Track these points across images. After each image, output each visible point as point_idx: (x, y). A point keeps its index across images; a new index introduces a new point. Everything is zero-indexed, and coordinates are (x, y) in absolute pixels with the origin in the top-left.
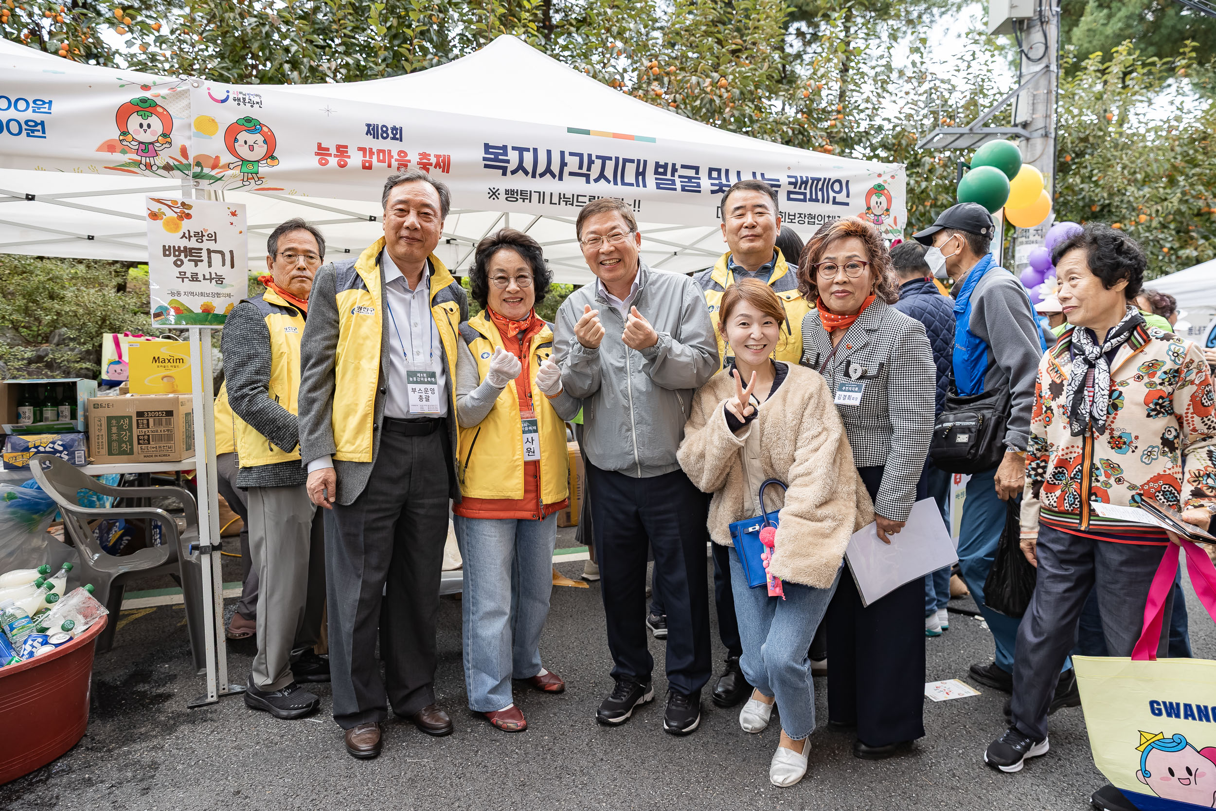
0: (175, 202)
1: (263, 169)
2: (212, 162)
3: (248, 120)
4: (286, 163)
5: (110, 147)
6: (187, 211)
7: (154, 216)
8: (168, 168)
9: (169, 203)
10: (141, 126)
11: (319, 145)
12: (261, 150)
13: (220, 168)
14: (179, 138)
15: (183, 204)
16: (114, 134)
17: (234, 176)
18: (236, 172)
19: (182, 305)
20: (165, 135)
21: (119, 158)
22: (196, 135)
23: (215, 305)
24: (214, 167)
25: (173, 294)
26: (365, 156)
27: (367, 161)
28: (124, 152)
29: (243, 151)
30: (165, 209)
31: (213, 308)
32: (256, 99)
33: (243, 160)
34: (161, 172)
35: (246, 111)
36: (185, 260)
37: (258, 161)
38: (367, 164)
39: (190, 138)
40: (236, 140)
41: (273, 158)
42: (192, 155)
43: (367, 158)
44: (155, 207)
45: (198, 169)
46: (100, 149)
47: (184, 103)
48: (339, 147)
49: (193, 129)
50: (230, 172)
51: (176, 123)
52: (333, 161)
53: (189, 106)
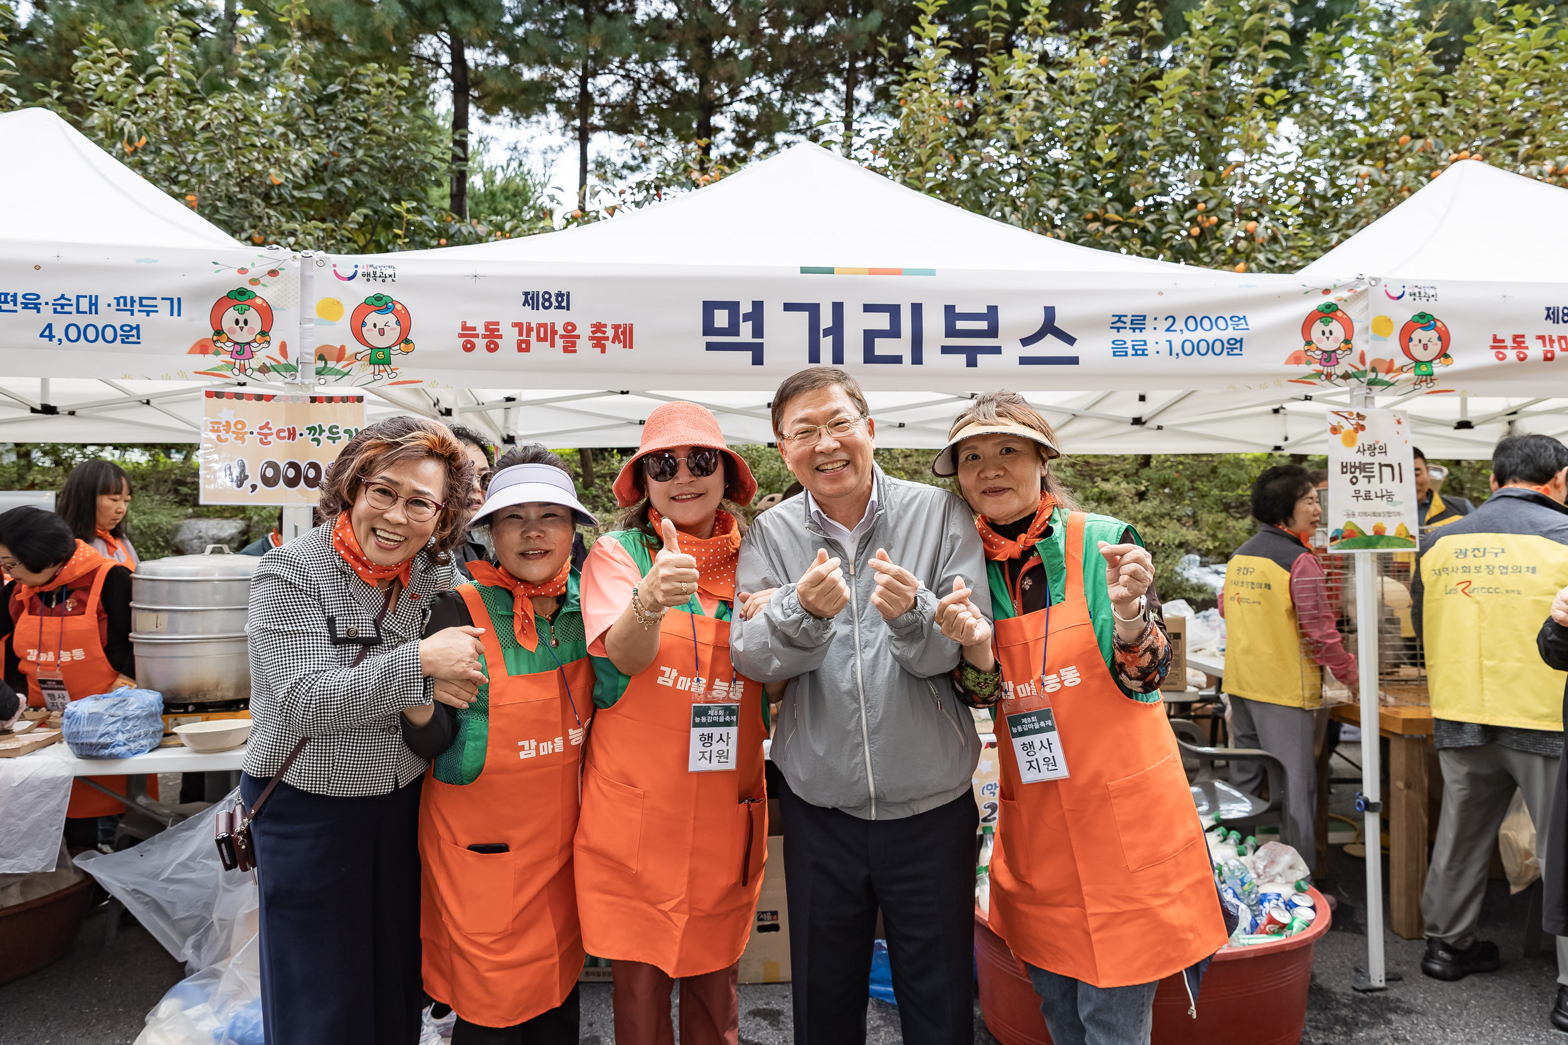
0: (1351, 414)
1: (1438, 368)
2: (1386, 366)
3: (1422, 316)
4: (1461, 361)
5: (1296, 359)
6: (1361, 422)
7: (1335, 430)
8: (1346, 376)
9: (1346, 415)
10: (1323, 333)
11: (1495, 337)
12: (1435, 348)
13: (1397, 371)
14: (1358, 344)
15: (1358, 415)
16: (1300, 344)
17: (1408, 380)
18: (1411, 375)
19: (1356, 527)
20: (1347, 341)
21: (1305, 369)
22: (1374, 338)
23: (1385, 525)
24: (1388, 372)
25: (1348, 515)
26: (1545, 345)
27: (1548, 351)
28: (1309, 363)
29: (1417, 351)
30: (1343, 421)
31: (1384, 530)
32: (1431, 292)
33: (1417, 361)
34: (1340, 381)
35: (1422, 306)
36: (1360, 477)
37: (1431, 361)
38: (1549, 355)
39: (1367, 342)
40: (1411, 340)
41: (1446, 356)
42: (1368, 360)
43: (1548, 348)
44: (1335, 420)
45: (1372, 376)
46: (1288, 362)
47: (1361, 304)
48: (1515, 337)
49: (1371, 332)
50: (1403, 376)
51: (1357, 327)
52: (1511, 355)
53: (1367, 307)
